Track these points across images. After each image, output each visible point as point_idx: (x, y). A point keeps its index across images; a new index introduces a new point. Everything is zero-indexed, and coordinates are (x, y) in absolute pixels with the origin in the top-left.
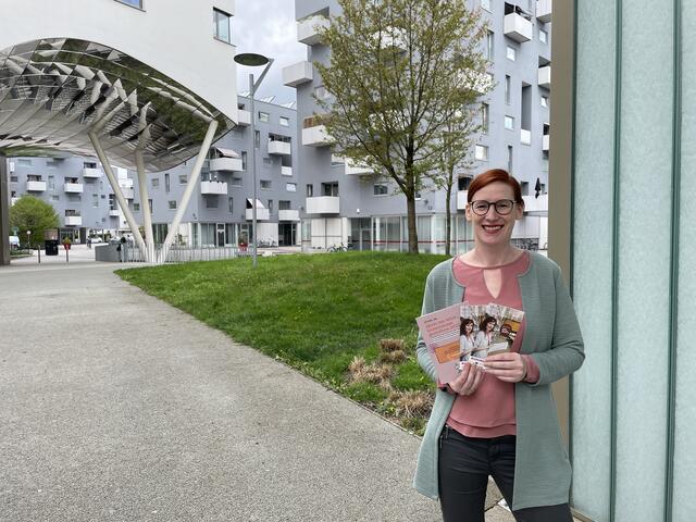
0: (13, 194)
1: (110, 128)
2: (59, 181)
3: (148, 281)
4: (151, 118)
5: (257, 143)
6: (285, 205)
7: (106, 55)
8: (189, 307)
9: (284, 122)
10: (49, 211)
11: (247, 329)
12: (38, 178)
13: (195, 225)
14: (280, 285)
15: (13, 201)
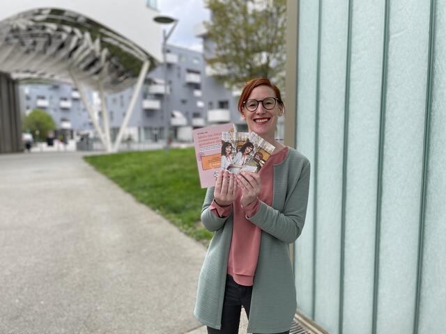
0: (28, 108)
1: (83, 66)
2: (56, 100)
3: (101, 163)
4: (108, 59)
5: (179, 76)
6: (196, 115)
7: (76, 18)
8: (117, 180)
9: (196, 62)
10: (49, 119)
11: (146, 194)
12: (43, 98)
13: (139, 129)
14: (176, 166)
15: (28, 112)
